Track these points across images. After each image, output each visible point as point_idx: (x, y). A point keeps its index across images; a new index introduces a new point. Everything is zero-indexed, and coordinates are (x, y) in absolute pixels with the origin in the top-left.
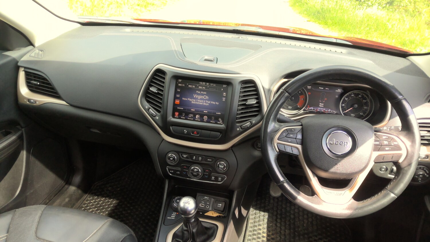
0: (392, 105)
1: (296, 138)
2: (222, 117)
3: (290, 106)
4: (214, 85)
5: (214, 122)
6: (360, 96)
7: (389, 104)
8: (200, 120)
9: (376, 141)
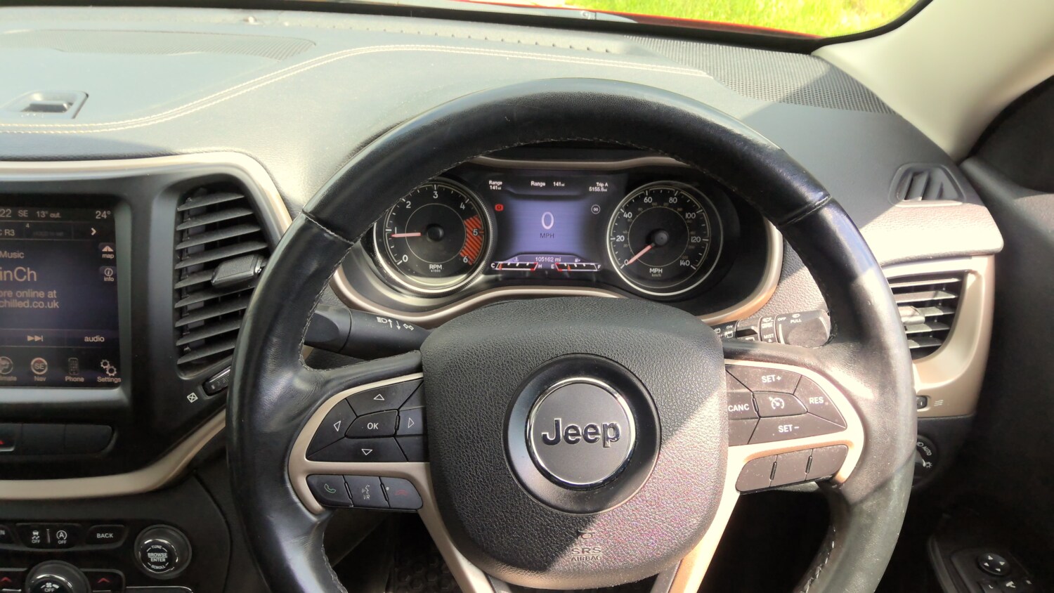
0: (787, 236)
1: (395, 436)
2: (110, 351)
3: (435, 261)
4: (53, 215)
5: (82, 380)
6: (672, 200)
7: (776, 235)
8: (15, 379)
9: (734, 399)
